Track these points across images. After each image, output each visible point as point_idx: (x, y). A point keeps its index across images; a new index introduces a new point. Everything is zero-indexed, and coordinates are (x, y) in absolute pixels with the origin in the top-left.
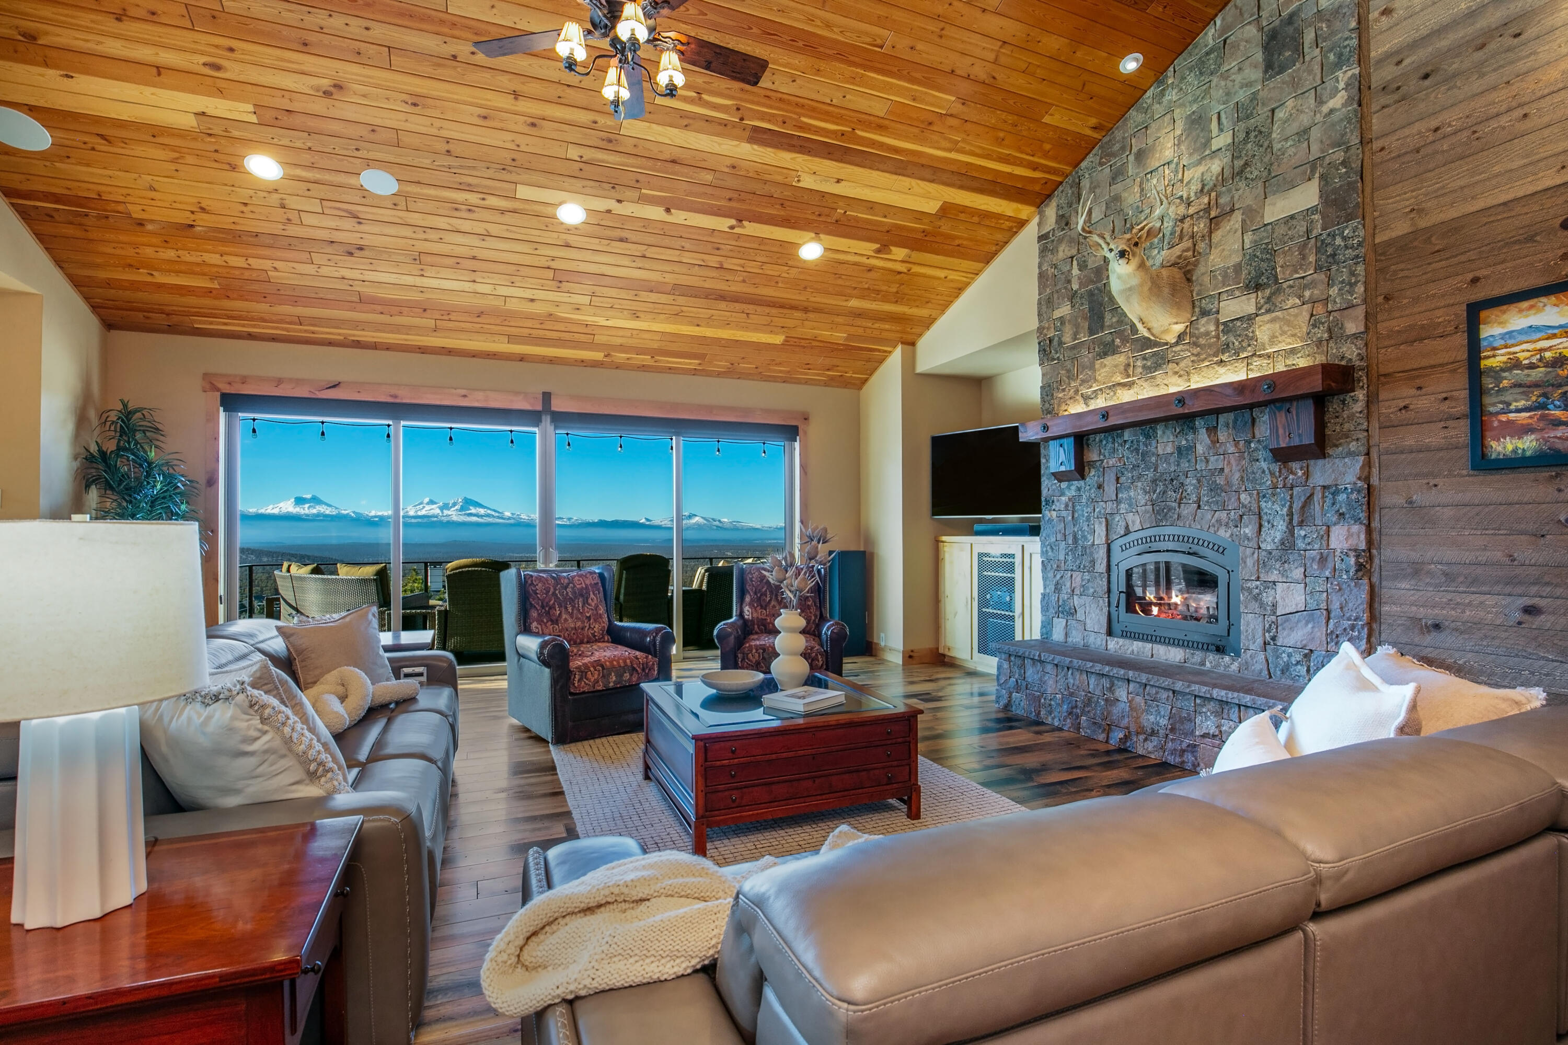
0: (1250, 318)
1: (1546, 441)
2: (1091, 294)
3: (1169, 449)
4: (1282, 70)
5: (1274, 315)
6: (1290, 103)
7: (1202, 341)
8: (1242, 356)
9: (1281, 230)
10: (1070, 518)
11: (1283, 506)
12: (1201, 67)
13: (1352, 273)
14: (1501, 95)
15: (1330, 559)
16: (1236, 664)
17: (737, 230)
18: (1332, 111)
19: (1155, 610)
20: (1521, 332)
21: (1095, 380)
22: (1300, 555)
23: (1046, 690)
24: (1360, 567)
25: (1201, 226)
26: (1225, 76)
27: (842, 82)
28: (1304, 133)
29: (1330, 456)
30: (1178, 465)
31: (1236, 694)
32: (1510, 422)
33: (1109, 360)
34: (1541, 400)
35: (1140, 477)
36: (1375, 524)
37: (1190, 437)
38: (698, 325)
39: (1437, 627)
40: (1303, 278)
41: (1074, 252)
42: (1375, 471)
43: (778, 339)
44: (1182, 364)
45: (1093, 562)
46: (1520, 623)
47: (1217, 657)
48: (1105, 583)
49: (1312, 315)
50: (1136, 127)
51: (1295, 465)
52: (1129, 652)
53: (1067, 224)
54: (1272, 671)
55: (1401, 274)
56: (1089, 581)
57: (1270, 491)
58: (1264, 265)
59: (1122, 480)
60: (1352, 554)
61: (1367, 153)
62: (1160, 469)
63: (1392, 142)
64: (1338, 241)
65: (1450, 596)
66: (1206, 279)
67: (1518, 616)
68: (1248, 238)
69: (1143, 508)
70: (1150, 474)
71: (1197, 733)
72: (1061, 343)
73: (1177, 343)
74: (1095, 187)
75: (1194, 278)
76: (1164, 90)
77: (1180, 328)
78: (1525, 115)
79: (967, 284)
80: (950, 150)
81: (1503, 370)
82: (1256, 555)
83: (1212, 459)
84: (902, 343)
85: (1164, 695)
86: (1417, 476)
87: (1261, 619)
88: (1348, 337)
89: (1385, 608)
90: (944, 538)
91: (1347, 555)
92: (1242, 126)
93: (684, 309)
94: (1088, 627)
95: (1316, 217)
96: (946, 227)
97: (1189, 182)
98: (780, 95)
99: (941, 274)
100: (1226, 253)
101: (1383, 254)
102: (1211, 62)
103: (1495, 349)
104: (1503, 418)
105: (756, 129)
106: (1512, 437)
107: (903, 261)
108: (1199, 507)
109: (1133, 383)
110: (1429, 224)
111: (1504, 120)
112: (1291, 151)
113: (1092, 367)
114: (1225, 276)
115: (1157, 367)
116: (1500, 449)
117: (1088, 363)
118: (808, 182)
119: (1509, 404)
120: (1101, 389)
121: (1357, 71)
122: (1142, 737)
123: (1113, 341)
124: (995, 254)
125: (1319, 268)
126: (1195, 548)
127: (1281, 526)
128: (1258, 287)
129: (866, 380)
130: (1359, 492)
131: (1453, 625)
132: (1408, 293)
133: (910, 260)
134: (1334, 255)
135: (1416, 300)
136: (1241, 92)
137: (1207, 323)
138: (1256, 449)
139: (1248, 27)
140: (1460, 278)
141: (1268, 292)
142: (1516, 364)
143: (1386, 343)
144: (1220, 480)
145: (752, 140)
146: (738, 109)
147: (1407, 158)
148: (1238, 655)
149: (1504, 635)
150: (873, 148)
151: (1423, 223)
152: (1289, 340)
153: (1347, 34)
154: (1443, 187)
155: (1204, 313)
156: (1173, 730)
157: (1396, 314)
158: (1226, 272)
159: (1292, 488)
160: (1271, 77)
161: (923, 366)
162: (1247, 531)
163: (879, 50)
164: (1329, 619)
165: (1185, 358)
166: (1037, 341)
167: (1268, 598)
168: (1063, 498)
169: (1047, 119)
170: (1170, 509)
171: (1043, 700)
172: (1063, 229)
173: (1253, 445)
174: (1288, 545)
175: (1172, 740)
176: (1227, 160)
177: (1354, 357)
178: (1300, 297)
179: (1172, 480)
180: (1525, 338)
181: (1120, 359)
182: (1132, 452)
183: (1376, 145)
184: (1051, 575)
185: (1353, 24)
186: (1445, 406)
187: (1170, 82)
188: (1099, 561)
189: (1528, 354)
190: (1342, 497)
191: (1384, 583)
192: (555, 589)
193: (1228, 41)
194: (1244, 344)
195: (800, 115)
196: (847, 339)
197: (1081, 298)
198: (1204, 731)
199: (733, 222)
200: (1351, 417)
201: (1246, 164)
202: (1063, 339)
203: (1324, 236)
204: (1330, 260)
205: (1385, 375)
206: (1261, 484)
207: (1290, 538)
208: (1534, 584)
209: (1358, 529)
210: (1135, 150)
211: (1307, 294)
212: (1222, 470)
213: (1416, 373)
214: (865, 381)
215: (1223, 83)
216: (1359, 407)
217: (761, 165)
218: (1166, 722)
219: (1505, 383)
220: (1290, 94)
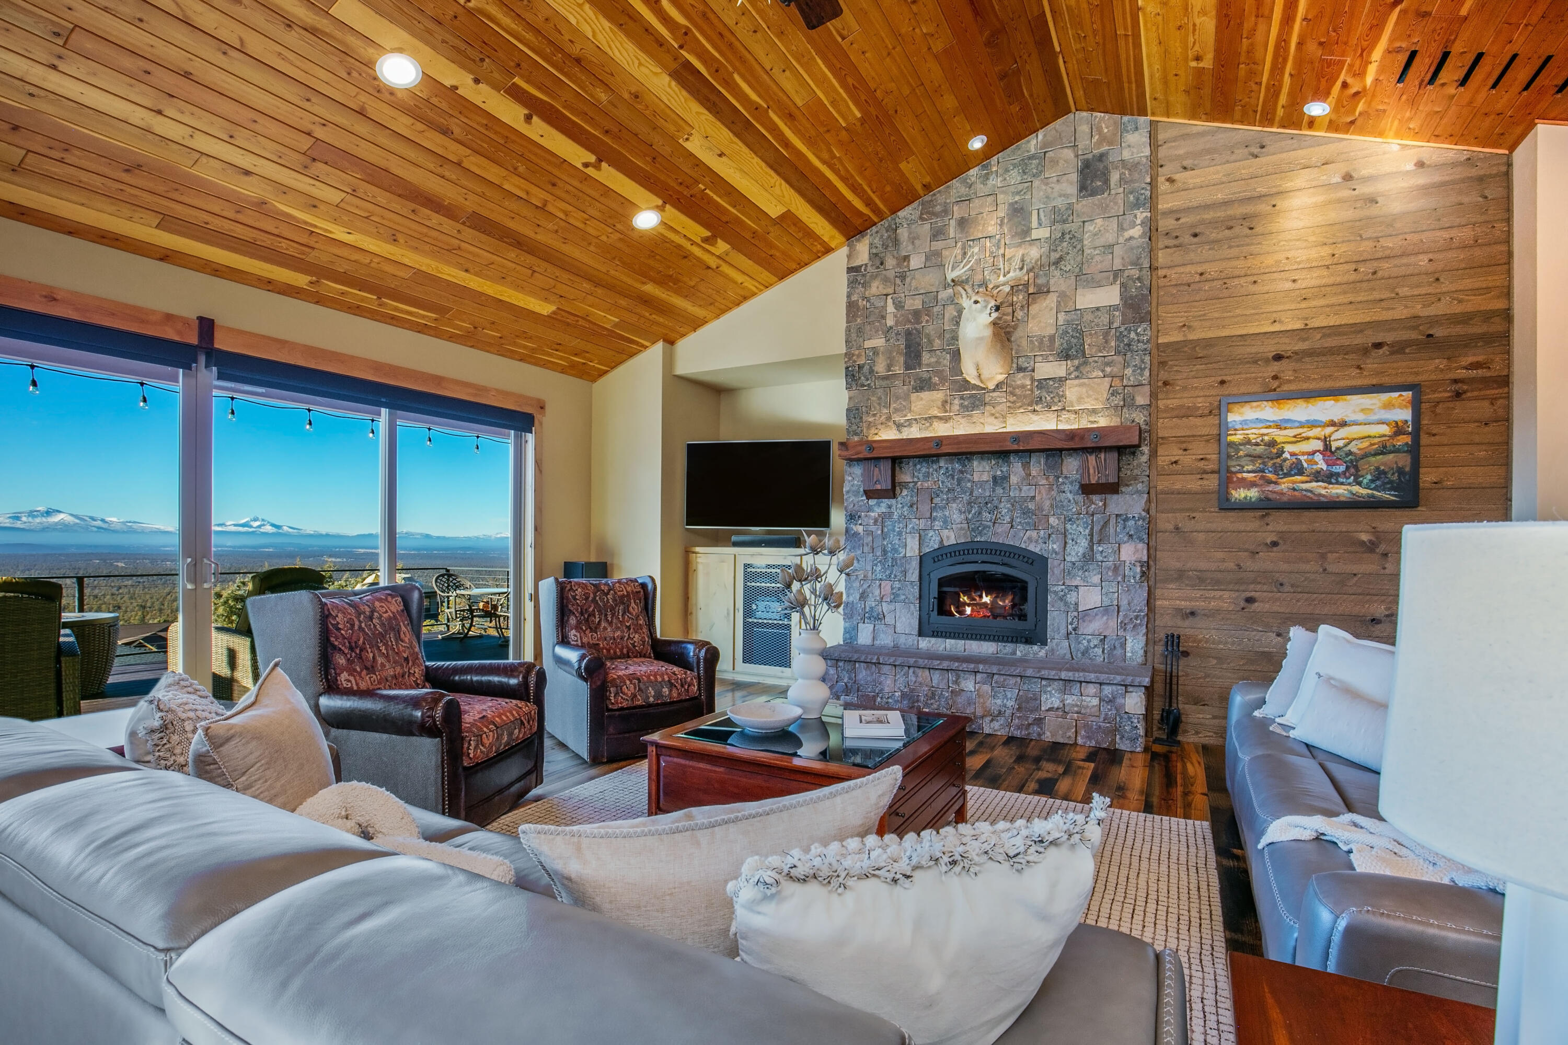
0: (1061, 380)
1: (1263, 492)
2: (908, 333)
3: (985, 477)
4: (1093, 194)
5: (1082, 381)
6: (1099, 222)
7: (1018, 392)
8: (1053, 408)
9: (1088, 317)
10: (879, 532)
11: (1086, 528)
12: (1023, 166)
13: (1142, 361)
14: (1240, 263)
15: (1121, 568)
16: (1043, 651)
17: (590, 171)
18: (1131, 238)
19: (968, 610)
20: (1251, 421)
21: (910, 410)
22: (1098, 565)
23: (882, 690)
24: (1143, 574)
25: (1020, 298)
26: (1046, 181)
27: (792, 55)
28: (1110, 247)
29: (1122, 493)
30: (994, 491)
31: (1081, 674)
32: (1243, 479)
33: (925, 395)
34: (1261, 466)
35: (955, 499)
36: (1152, 543)
37: (1005, 469)
38: (467, 271)
39: (1193, 614)
40: (1104, 357)
41: (891, 291)
42: (1153, 505)
43: (546, 309)
44: (998, 408)
45: (905, 572)
46: (1243, 609)
47: (1027, 647)
48: (917, 591)
49: (1111, 386)
50: (959, 197)
51: (1095, 498)
52: (941, 649)
53: (882, 264)
54: (1074, 654)
55: (1175, 368)
56: (899, 589)
57: (1075, 517)
58: (1074, 341)
59: (937, 500)
60: (1138, 564)
61: (1154, 277)
62: (975, 493)
63: (1173, 274)
64: (1133, 335)
65: (1201, 593)
66: (1024, 343)
67: (1243, 604)
68: (1062, 317)
69: (959, 526)
70: (966, 497)
71: (1043, 708)
72: (871, 371)
73: (994, 390)
74: (914, 238)
75: (1012, 339)
76: (988, 174)
77: (1001, 377)
78: (1255, 282)
79: (754, 294)
80: (824, 162)
81: (1240, 444)
82: (1062, 566)
83: (1025, 488)
84: (664, 340)
85: (1012, 681)
86: (1182, 510)
87: (1064, 615)
88: (1138, 407)
89: (1158, 603)
90: (698, 549)
91: (1134, 565)
92: (1058, 227)
93: (463, 245)
94: (898, 630)
95: (1117, 313)
96: (774, 235)
97: (1009, 259)
98: (733, 39)
99: (739, 278)
100: (1042, 324)
101: (1164, 352)
102: (1033, 166)
103: (1236, 430)
104: (1239, 476)
105: (687, 65)
106: (1244, 488)
107: (719, 257)
108: (1012, 527)
109: (950, 418)
110: (1195, 338)
111: (1242, 280)
112: (1098, 258)
113: (907, 397)
114: (1041, 342)
115: (974, 407)
116: (1237, 496)
117: (902, 395)
118: (694, 146)
119: (1243, 467)
120: (916, 420)
121: (1149, 215)
122: (990, 718)
123: (930, 378)
124: (792, 272)
125: (1118, 353)
126: (1006, 560)
127: (1084, 543)
128: (1067, 357)
129: (606, 372)
130: (1144, 520)
131: (1203, 612)
132: (1180, 383)
133: (727, 258)
134: (1129, 345)
135: (1185, 388)
136: (1060, 200)
137: (1023, 377)
138: (1063, 483)
139: (1066, 150)
140: (1213, 379)
141: (1076, 362)
142: (1248, 442)
143: (1164, 415)
144: (1031, 506)
145: (675, 75)
146: (686, 34)
147: (1182, 288)
148: (1044, 643)
149: (1233, 617)
150: (771, 134)
151: (1191, 337)
152: (1093, 402)
153: (1144, 185)
154: (1204, 315)
155: (1020, 369)
156: (1019, 709)
157: (1171, 396)
158: (1042, 340)
159: (1093, 515)
160: (1084, 197)
161: (684, 368)
162: (1055, 546)
163: (840, 39)
164: (1118, 612)
165: (1001, 403)
166: (844, 366)
167: (1072, 598)
168: (873, 514)
169: (903, 166)
170: (985, 527)
171: (879, 699)
172: (878, 268)
173: (1060, 480)
174: (1089, 558)
175: (1019, 718)
176: (1045, 249)
177: (1142, 422)
178: (1103, 371)
179: (986, 503)
180: (1254, 426)
181: (938, 396)
182: (948, 477)
183: (1161, 273)
184: (856, 584)
185: (1148, 180)
186: (1201, 464)
187: (994, 169)
188: (911, 571)
189: (1255, 436)
190: (1131, 523)
191: (1158, 585)
192: (360, 622)
193: (1047, 155)
194: (1056, 400)
195: (736, 69)
196: (616, 325)
197: (896, 334)
198: (1049, 706)
199: (592, 158)
200: (1139, 465)
201: (1061, 258)
202: (876, 369)
203: (1122, 329)
204: (1126, 348)
205: (1162, 438)
206: (1067, 511)
207: (1091, 553)
208: (1252, 583)
209: (1142, 546)
210: (956, 215)
211: (1108, 369)
212: (1033, 498)
213: (1183, 439)
214: (603, 373)
215: (1044, 187)
216: (1144, 458)
217: (663, 106)
218: (1012, 703)
219: (1241, 453)
220: (1099, 214)
